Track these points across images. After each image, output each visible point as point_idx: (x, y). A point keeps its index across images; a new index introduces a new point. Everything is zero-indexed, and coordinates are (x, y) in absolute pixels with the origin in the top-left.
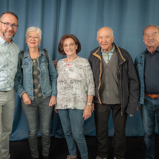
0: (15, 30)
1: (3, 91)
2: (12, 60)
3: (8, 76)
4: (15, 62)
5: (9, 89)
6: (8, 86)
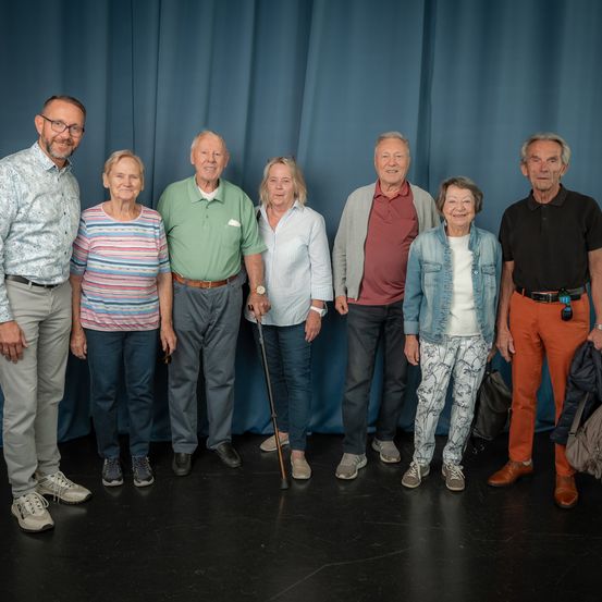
0: (76, 140)
1: (43, 286)
2: (67, 211)
3: (58, 248)
4: (74, 216)
5: (59, 280)
6: (57, 271)
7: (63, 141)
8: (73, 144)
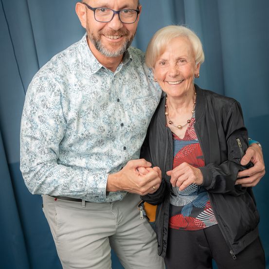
7: (113, 32)
8: (127, 35)
